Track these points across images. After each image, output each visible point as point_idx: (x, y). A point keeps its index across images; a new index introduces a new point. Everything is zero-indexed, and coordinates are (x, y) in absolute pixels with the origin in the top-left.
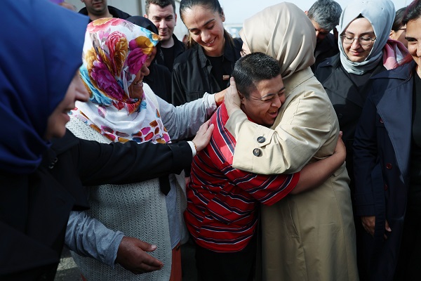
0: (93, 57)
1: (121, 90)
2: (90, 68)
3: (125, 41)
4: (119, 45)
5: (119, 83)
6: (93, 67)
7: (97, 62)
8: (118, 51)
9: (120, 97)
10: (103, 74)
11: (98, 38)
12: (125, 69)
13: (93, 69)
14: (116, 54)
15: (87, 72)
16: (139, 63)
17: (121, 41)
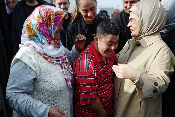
0: (39, 18)
1: (50, 34)
2: (37, 23)
3: (53, 12)
4: (51, 13)
5: (50, 31)
6: (39, 23)
7: (41, 21)
8: (50, 15)
9: (50, 38)
10: (43, 26)
11: (42, 10)
12: (53, 24)
13: (39, 24)
14: (49, 17)
15: (36, 25)
16: (59, 21)
17: (51, 12)
